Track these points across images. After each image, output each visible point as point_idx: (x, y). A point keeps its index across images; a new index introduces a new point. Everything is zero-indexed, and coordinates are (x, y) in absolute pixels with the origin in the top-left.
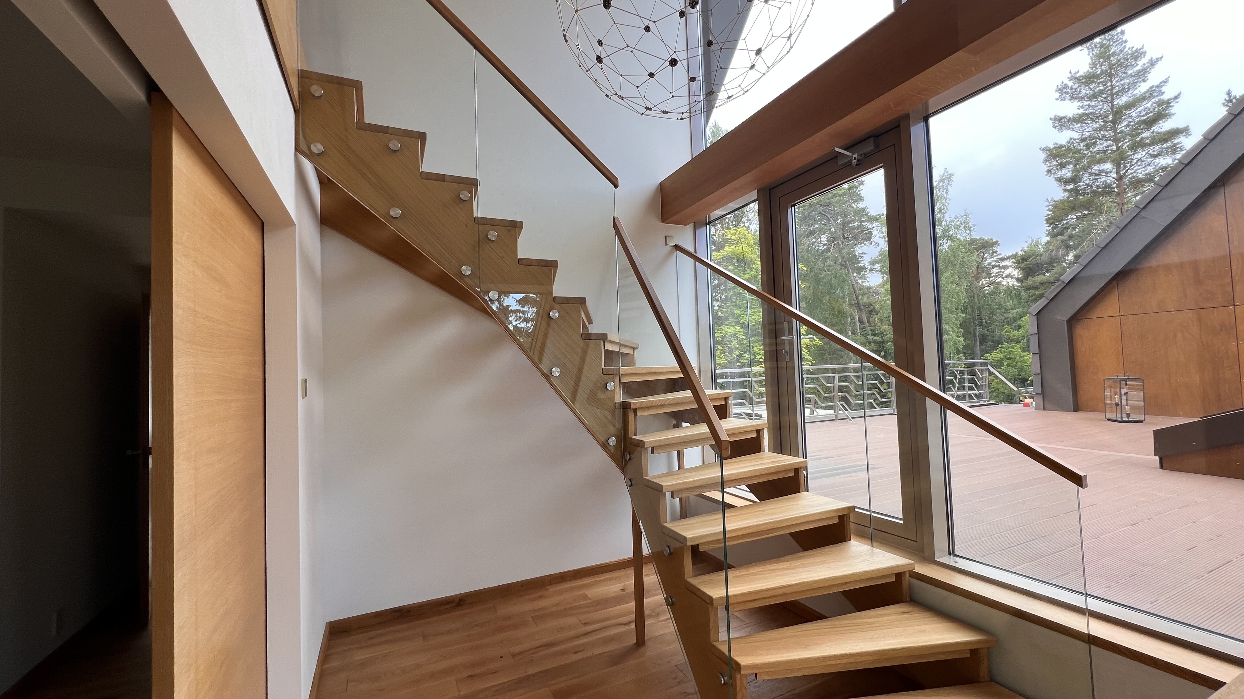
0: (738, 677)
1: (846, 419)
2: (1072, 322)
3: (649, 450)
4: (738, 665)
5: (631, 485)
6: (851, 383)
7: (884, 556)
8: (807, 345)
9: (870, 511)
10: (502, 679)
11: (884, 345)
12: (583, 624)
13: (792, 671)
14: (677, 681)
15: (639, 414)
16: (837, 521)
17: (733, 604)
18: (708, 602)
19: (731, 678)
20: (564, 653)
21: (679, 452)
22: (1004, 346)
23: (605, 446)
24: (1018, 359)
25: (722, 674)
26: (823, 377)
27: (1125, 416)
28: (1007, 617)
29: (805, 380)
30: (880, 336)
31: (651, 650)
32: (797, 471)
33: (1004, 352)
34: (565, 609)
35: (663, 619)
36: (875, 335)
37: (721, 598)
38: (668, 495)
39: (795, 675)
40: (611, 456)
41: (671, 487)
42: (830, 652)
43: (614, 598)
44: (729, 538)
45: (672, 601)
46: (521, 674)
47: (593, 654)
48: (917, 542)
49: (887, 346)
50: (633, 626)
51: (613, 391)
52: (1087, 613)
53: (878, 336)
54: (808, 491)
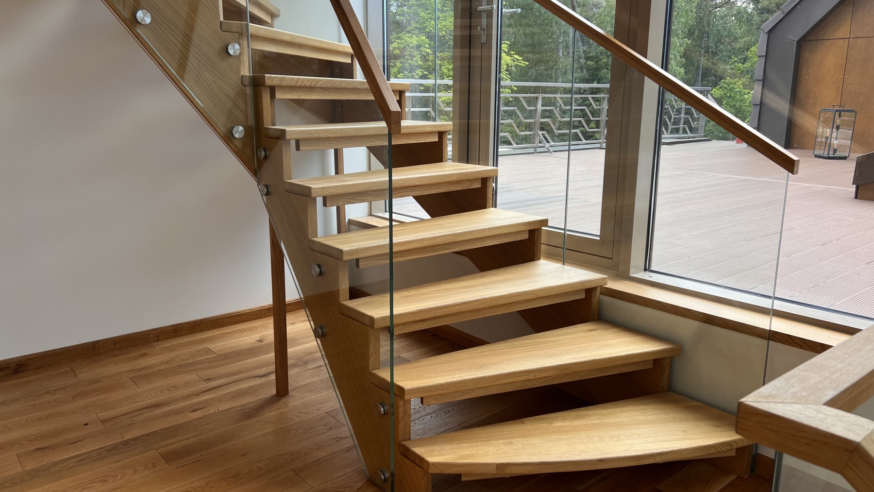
0: (401, 403)
1: (547, 152)
2: (803, 43)
3: (293, 143)
4: (401, 390)
5: (267, 194)
6: (556, 107)
7: (575, 272)
8: (507, 65)
9: (564, 230)
10: (89, 447)
11: (598, 72)
12: (204, 380)
13: (464, 392)
14: (328, 427)
15: (279, 95)
16: (526, 236)
17: (399, 325)
18: (368, 323)
19: (392, 406)
20: (176, 413)
21: (336, 151)
22: (727, 81)
23: (228, 138)
24: (738, 97)
25: (382, 404)
26: (524, 98)
27: (831, 152)
28: (695, 324)
29: (501, 112)
30: (595, 61)
31: (295, 400)
32: (485, 181)
33: (726, 88)
34: (179, 366)
35: (312, 367)
36: (587, 59)
37: (384, 318)
38: (319, 201)
39: (466, 397)
40: (240, 154)
41: (323, 190)
42: (506, 370)
43: (248, 349)
44: (397, 252)
45: (322, 332)
46: (117, 439)
47: (218, 410)
48: (612, 259)
49: (602, 74)
50: (273, 377)
51: (239, 57)
52: (771, 313)
53: (593, 61)
54: (496, 207)
